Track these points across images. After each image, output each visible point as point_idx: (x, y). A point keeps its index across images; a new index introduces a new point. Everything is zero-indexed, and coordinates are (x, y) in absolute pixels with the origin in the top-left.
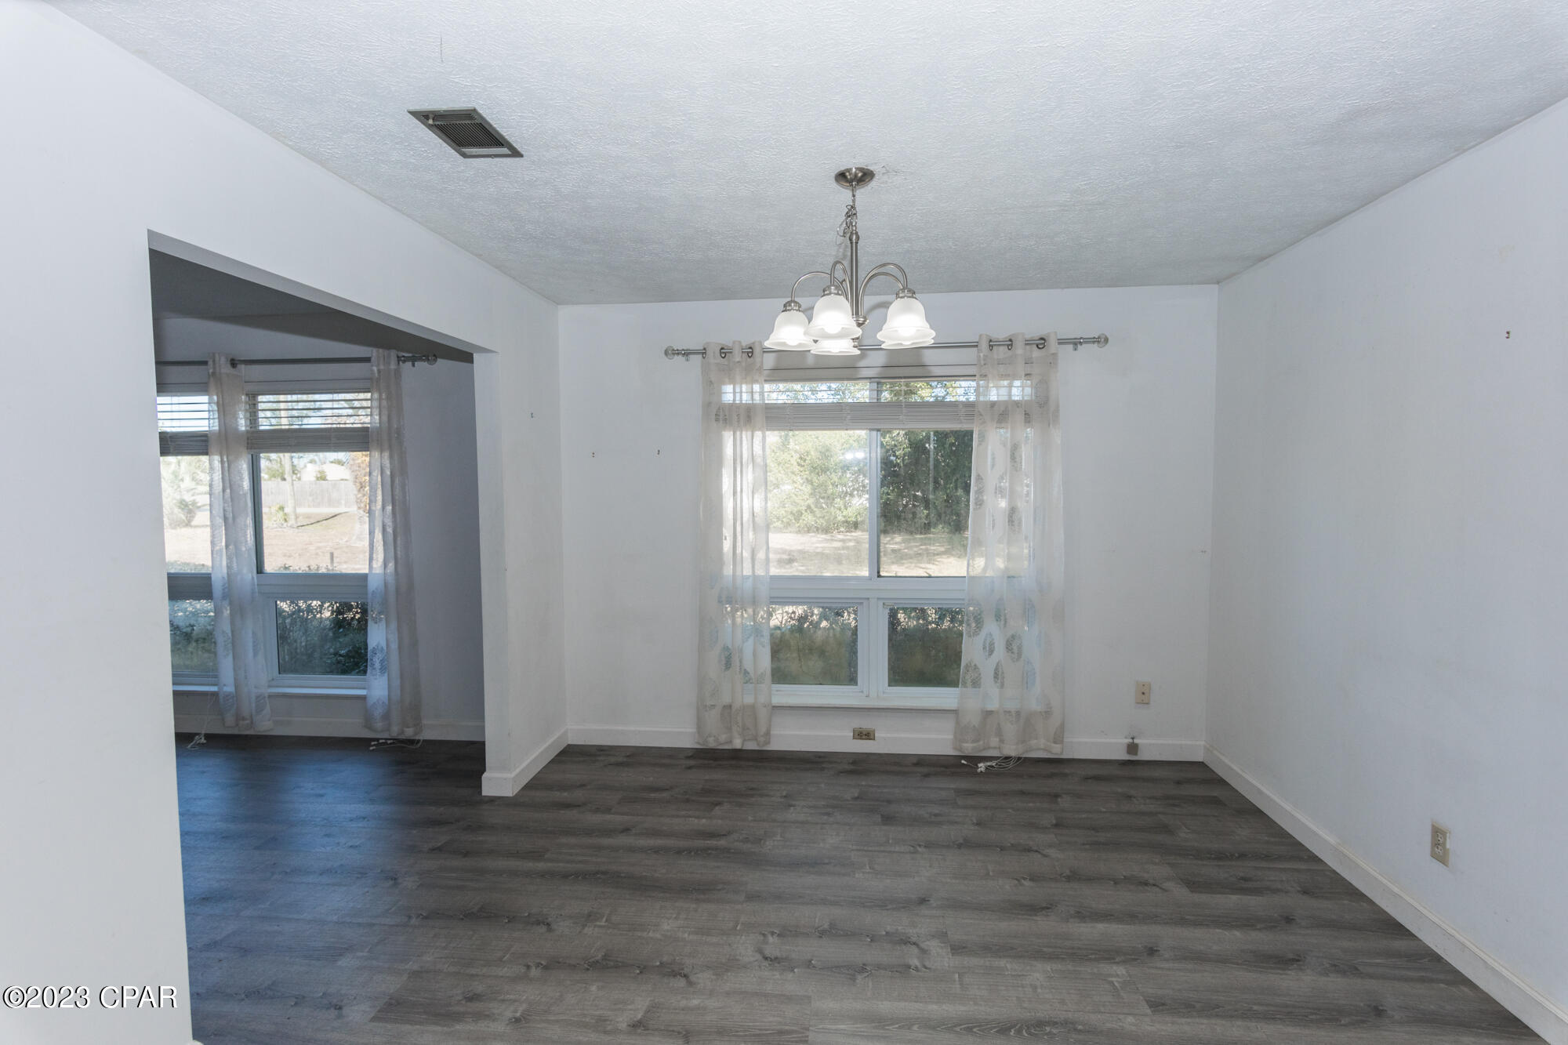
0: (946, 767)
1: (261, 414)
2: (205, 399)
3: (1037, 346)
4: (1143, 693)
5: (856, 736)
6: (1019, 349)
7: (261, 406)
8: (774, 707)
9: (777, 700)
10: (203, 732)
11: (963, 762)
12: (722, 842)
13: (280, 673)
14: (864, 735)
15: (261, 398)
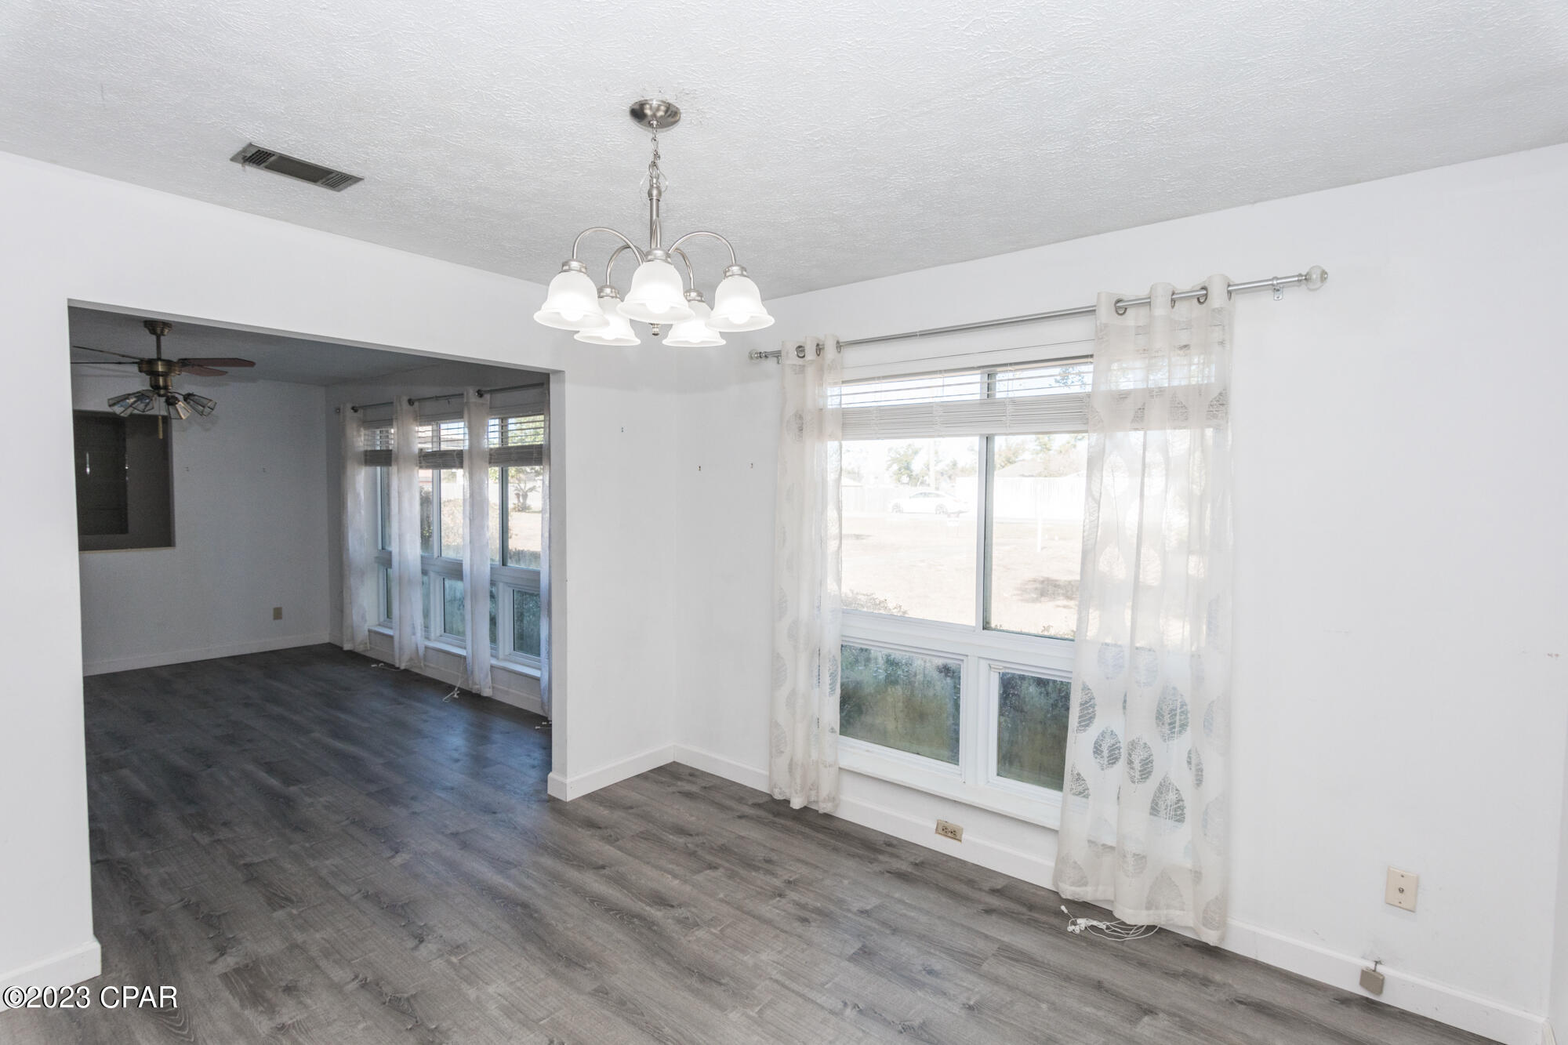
0: (1031, 907)
1: (510, 434)
2: (461, 424)
3: (1198, 299)
4: (1401, 891)
5: (940, 831)
6: (1161, 309)
7: (511, 427)
8: (840, 769)
9: (845, 762)
10: (458, 686)
11: (1063, 908)
12: (656, 913)
13: (514, 650)
14: (950, 832)
15: (511, 421)
